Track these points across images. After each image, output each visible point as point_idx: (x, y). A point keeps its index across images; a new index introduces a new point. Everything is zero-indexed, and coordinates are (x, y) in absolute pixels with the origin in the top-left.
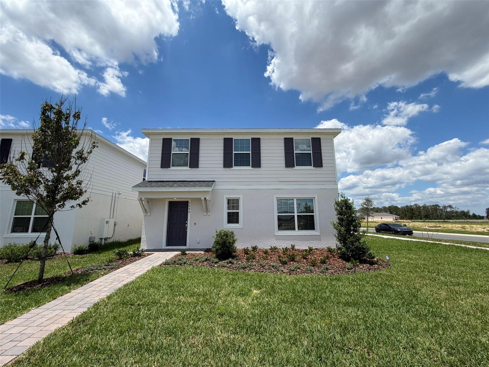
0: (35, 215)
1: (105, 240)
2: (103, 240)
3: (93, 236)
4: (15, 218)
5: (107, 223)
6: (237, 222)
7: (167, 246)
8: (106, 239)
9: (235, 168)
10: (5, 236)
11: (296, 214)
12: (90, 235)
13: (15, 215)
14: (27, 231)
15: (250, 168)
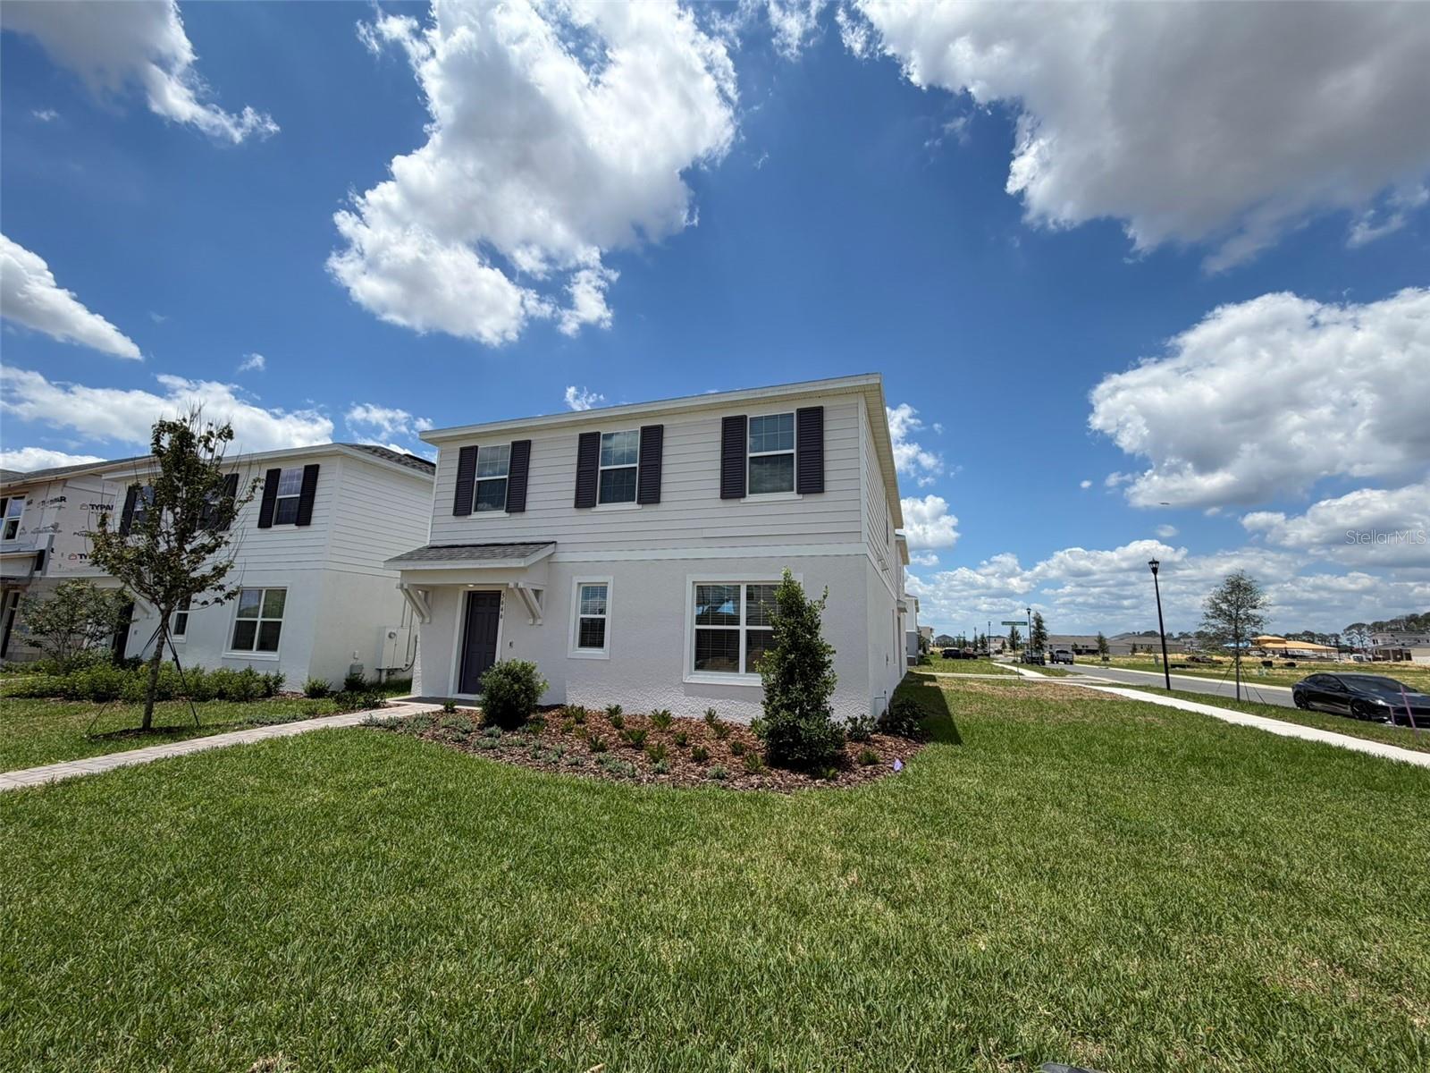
0: (263, 617)
1: (388, 674)
2: (384, 674)
3: (359, 662)
4: (238, 622)
5: (390, 636)
6: (600, 644)
7: (459, 692)
8: (390, 672)
9: (600, 507)
10: (224, 654)
11: (743, 628)
12: (353, 662)
13: (239, 616)
14: (251, 648)
15: (633, 505)
